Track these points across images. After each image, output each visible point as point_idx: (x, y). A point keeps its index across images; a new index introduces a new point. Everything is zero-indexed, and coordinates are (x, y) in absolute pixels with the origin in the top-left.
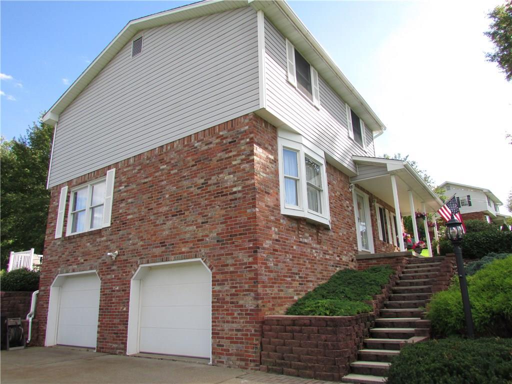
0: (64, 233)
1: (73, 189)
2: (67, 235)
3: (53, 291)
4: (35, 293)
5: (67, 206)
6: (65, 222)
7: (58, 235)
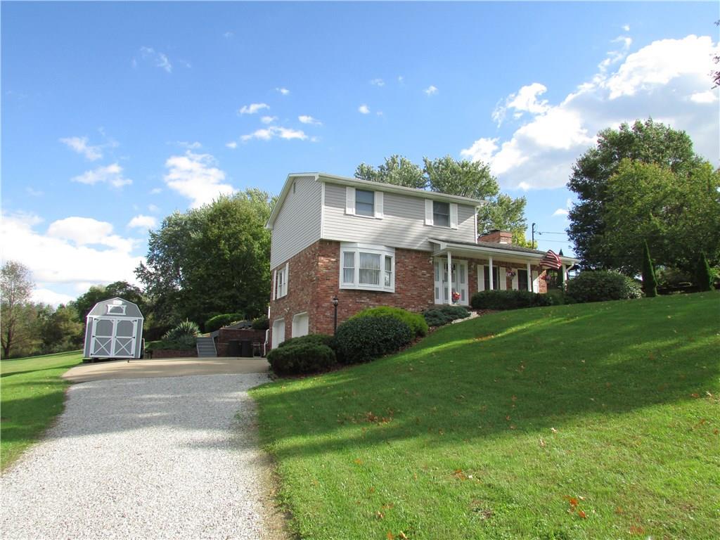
0: (276, 297)
1: (280, 272)
2: (278, 298)
3: (274, 329)
4: (267, 331)
5: (277, 282)
6: (276, 291)
7: (274, 299)
